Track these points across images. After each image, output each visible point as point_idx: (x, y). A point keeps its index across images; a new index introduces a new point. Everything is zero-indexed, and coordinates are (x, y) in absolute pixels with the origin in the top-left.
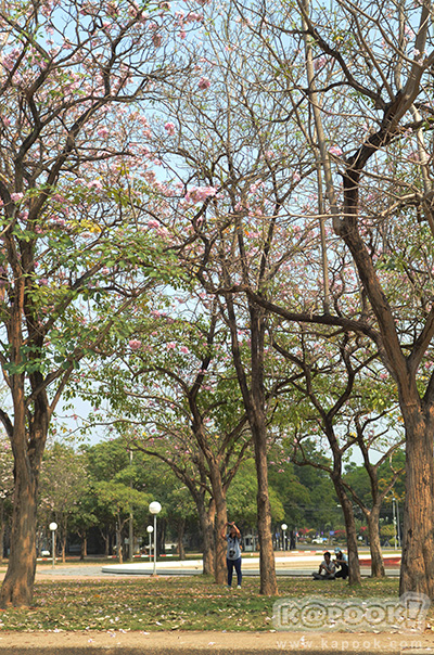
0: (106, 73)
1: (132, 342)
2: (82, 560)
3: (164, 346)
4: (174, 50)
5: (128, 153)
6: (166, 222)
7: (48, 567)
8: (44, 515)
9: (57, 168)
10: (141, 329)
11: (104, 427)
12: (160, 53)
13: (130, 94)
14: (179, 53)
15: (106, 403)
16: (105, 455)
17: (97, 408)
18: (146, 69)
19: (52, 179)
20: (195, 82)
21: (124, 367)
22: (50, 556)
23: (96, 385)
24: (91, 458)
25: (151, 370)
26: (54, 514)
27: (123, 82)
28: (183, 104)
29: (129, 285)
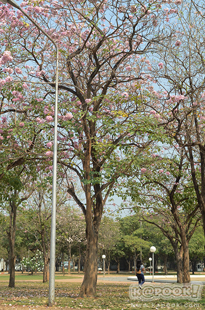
0: (131, 40)
1: (142, 169)
2: (117, 273)
3: (158, 170)
4: (163, 27)
5: (141, 78)
6: (159, 110)
7: (102, 276)
8: (99, 251)
9: (107, 86)
10: (147, 162)
11: (128, 210)
12: (156, 29)
13: (142, 50)
14: (166, 29)
15: (129, 198)
16: (128, 222)
17: (125, 201)
18: (150, 37)
19: (104, 92)
20: (173, 44)
21: (138, 181)
22: (102, 271)
23: (124, 190)
24: (121, 224)
25: (151, 182)
26: (104, 250)
27: (138, 44)
28: (167, 53)
29: (141, 142)
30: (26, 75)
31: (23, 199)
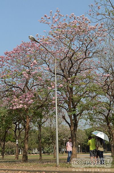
0: (85, 53)
1: (93, 107)
2: (85, 153)
3: (100, 108)
4: (99, 47)
5: (91, 68)
6: (99, 82)
7: (79, 154)
8: (77, 144)
9: (77, 72)
10: (95, 104)
11: (88, 125)
12: (96, 48)
13: (90, 56)
14: (100, 47)
15: (89, 120)
16: (89, 131)
17: (87, 121)
18: (94, 51)
19: (76, 75)
20: (103, 53)
21: (92, 112)
22: (79, 152)
23: (86, 116)
24: (86, 132)
25: (98, 113)
26: (79, 143)
27: (89, 54)
28: (101, 57)
29: (92, 95)
30: (43, 70)
31: (44, 122)
